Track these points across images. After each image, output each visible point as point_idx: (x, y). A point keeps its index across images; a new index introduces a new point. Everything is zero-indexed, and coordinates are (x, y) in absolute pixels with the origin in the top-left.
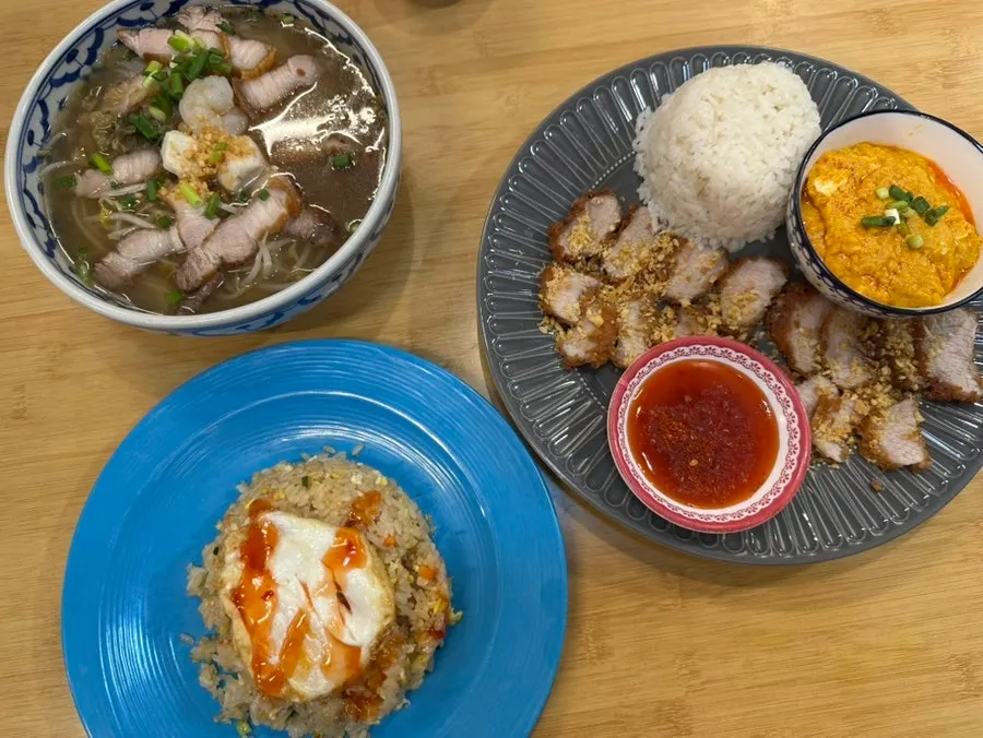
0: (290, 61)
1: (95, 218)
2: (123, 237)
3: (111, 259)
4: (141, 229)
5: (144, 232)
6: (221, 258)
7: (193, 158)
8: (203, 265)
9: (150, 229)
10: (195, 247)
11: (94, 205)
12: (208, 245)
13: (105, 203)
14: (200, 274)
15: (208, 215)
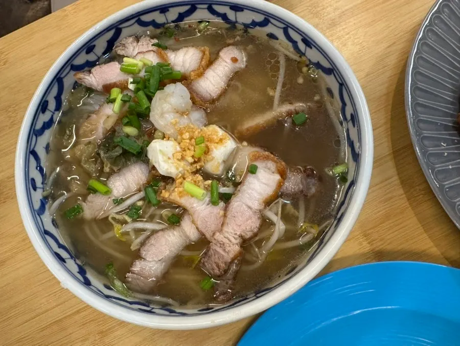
0: (221, 54)
1: (109, 235)
2: (143, 244)
3: (138, 266)
4: (154, 232)
5: (160, 233)
6: (241, 236)
7: (183, 158)
8: (228, 249)
9: (162, 230)
10: (214, 234)
11: (105, 223)
12: (225, 229)
13: (114, 219)
14: (228, 257)
15: (213, 203)
